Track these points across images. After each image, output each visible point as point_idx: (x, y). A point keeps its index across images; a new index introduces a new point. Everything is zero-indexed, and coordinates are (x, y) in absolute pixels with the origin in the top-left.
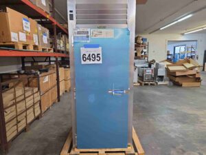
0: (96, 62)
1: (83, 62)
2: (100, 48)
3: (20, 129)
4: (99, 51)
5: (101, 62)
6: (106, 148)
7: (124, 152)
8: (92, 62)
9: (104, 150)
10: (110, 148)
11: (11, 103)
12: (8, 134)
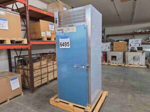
0: (67, 47)
1: (60, 47)
2: (69, 39)
3: (43, 82)
4: (68, 40)
5: (69, 47)
6: (74, 103)
7: (84, 109)
8: (64, 47)
9: (72, 104)
10: (76, 103)
11: (38, 68)
12: (35, 83)
